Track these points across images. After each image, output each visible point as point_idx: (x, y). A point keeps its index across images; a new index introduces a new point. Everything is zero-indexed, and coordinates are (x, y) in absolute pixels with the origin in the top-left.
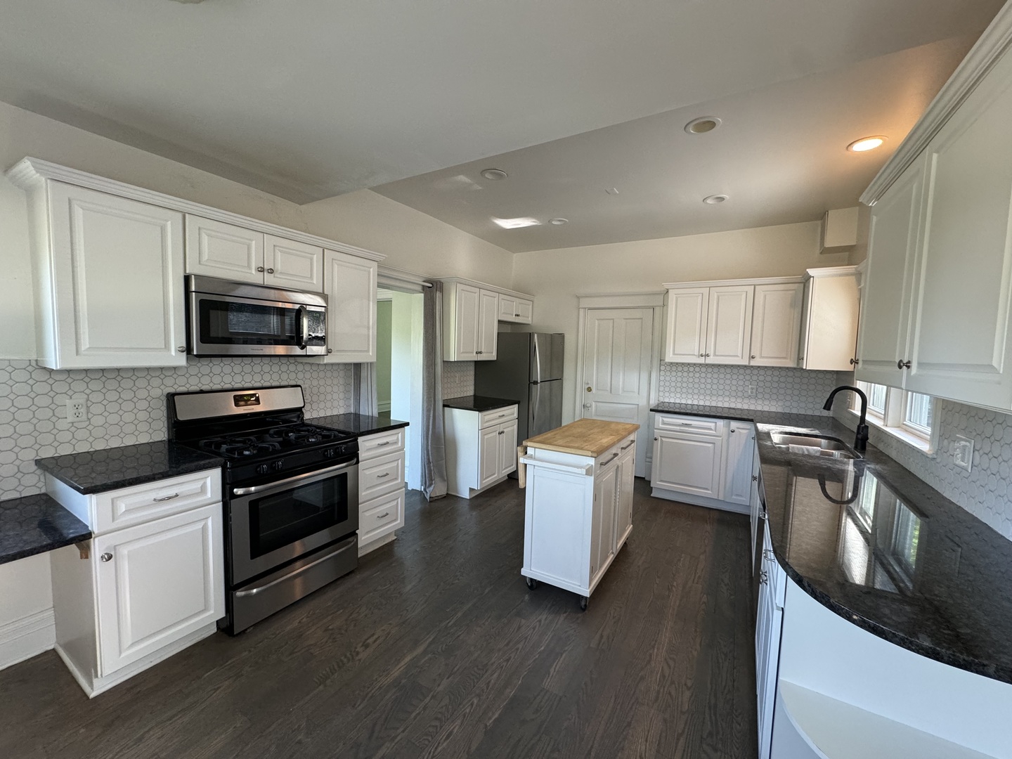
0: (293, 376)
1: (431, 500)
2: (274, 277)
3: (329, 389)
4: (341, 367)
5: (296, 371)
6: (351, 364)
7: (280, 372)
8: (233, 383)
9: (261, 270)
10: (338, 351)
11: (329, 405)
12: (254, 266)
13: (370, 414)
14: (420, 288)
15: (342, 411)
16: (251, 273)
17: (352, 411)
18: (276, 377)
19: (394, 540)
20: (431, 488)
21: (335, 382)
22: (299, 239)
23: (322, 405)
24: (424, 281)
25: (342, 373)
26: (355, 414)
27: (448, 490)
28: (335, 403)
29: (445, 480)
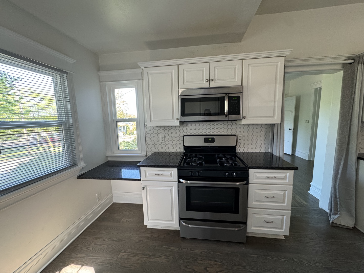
0: (234, 130)
1: (334, 225)
2: (214, 82)
3: (255, 138)
4: (263, 126)
5: (236, 128)
6: (270, 124)
7: (227, 128)
8: (207, 133)
9: (208, 80)
10: (250, 117)
11: (254, 146)
12: (205, 79)
13: (278, 155)
14: (340, 67)
15: (263, 150)
16: (204, 83)
17: (269, 151)
18: (225, 130)
19: (282, 239)
20: (336, 217)
21: (259, 134)
22: (228, 59)
23: (250, 146)
24: (345, 60)
25: (264, 130)
26: (271, 153)
27: (355, 224)
28: (258, 146)
29: (352, 216)
